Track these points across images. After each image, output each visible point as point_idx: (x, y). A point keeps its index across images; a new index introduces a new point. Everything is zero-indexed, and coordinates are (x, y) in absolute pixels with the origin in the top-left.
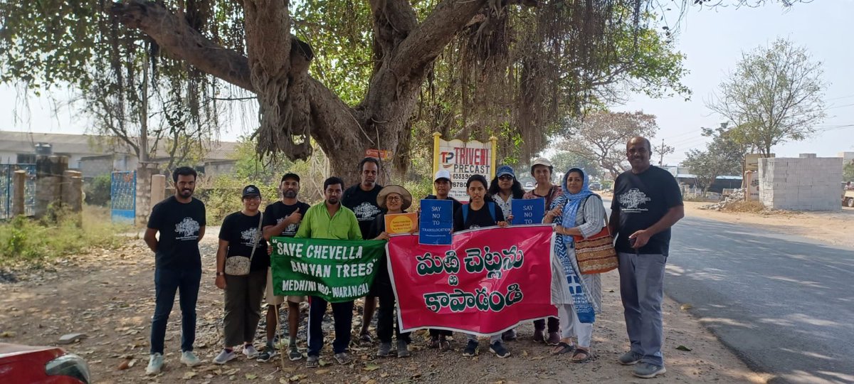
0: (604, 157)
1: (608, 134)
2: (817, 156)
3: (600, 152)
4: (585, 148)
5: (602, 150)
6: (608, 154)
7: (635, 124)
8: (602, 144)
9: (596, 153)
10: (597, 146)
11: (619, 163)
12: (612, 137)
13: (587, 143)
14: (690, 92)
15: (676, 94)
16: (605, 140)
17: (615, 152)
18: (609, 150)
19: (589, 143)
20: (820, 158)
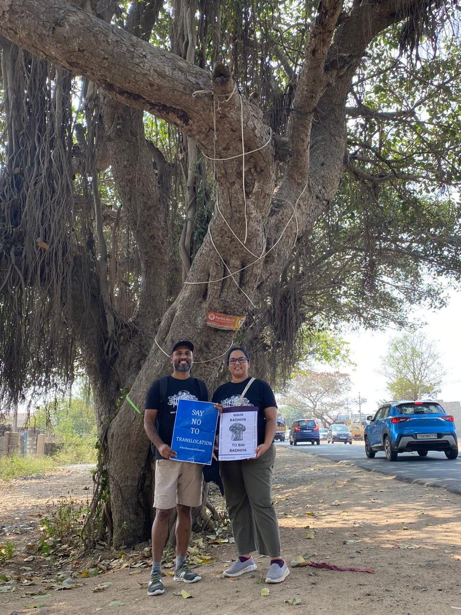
0: (314, 409)
1: (316, 390)
2: (444, 401)
3: (311, 405)
4: (299, 402)
5: (313, 402)
6: (317, 406)
7: (335, 381)
8: (312, 398)
9: (308, 406)
10: (307, 400)
11: (327, 413)
12: (318, 391)
13: (300, 398)
14: (356, 365)
15: (347, 366)
16: (314, 394)
17: (322, 404)
18: (318, 403)
19: (301, 398)
20: (446, 403)
